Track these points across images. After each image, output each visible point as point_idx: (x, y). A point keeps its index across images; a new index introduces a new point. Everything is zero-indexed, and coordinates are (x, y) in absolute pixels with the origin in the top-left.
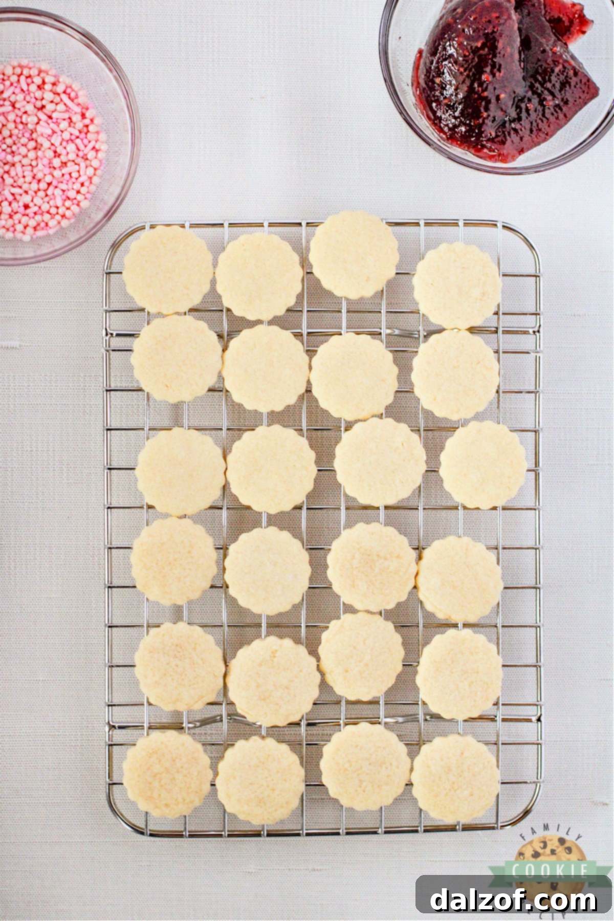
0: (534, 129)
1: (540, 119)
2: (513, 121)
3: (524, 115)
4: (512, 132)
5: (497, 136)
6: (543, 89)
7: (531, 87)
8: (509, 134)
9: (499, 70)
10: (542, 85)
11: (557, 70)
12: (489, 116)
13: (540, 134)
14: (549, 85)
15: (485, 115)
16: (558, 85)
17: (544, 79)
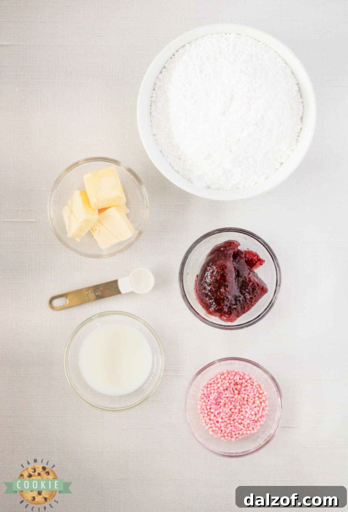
0: (243, 308)
1: (245, 303)
2: (234, 305)
3: (238, 302)
4: (234, 310)
5: (228, 312)
6: (245, 292)
7: (241, 292)
8: (233, 310)
9: (227, 287)
10: (245, 291)
11: (250, 284)
12: (224, 305)
13: (245, 309)
14: (247, 290)
15: (223, 304)
16: (251, 290)
17: (245, 288)
